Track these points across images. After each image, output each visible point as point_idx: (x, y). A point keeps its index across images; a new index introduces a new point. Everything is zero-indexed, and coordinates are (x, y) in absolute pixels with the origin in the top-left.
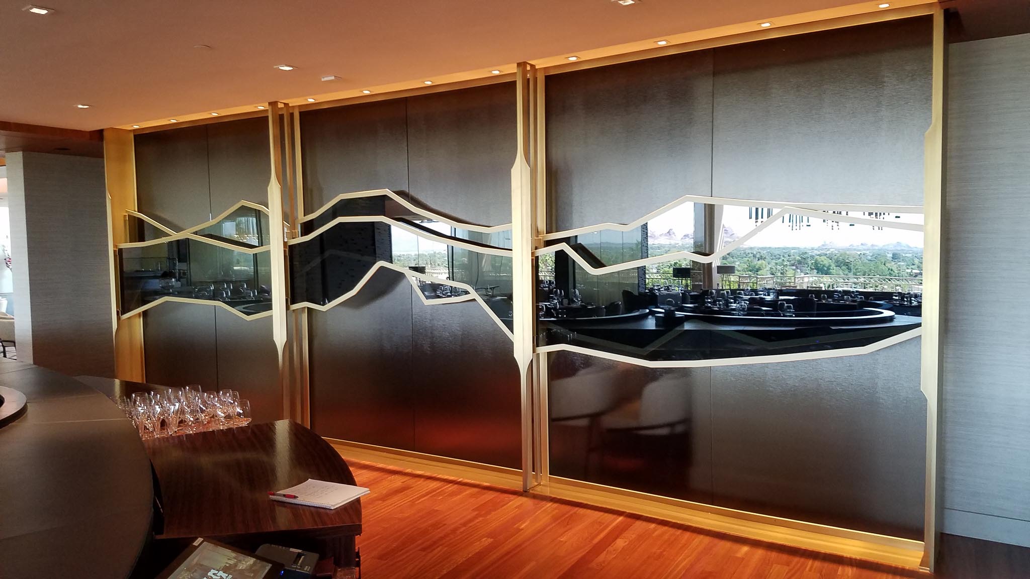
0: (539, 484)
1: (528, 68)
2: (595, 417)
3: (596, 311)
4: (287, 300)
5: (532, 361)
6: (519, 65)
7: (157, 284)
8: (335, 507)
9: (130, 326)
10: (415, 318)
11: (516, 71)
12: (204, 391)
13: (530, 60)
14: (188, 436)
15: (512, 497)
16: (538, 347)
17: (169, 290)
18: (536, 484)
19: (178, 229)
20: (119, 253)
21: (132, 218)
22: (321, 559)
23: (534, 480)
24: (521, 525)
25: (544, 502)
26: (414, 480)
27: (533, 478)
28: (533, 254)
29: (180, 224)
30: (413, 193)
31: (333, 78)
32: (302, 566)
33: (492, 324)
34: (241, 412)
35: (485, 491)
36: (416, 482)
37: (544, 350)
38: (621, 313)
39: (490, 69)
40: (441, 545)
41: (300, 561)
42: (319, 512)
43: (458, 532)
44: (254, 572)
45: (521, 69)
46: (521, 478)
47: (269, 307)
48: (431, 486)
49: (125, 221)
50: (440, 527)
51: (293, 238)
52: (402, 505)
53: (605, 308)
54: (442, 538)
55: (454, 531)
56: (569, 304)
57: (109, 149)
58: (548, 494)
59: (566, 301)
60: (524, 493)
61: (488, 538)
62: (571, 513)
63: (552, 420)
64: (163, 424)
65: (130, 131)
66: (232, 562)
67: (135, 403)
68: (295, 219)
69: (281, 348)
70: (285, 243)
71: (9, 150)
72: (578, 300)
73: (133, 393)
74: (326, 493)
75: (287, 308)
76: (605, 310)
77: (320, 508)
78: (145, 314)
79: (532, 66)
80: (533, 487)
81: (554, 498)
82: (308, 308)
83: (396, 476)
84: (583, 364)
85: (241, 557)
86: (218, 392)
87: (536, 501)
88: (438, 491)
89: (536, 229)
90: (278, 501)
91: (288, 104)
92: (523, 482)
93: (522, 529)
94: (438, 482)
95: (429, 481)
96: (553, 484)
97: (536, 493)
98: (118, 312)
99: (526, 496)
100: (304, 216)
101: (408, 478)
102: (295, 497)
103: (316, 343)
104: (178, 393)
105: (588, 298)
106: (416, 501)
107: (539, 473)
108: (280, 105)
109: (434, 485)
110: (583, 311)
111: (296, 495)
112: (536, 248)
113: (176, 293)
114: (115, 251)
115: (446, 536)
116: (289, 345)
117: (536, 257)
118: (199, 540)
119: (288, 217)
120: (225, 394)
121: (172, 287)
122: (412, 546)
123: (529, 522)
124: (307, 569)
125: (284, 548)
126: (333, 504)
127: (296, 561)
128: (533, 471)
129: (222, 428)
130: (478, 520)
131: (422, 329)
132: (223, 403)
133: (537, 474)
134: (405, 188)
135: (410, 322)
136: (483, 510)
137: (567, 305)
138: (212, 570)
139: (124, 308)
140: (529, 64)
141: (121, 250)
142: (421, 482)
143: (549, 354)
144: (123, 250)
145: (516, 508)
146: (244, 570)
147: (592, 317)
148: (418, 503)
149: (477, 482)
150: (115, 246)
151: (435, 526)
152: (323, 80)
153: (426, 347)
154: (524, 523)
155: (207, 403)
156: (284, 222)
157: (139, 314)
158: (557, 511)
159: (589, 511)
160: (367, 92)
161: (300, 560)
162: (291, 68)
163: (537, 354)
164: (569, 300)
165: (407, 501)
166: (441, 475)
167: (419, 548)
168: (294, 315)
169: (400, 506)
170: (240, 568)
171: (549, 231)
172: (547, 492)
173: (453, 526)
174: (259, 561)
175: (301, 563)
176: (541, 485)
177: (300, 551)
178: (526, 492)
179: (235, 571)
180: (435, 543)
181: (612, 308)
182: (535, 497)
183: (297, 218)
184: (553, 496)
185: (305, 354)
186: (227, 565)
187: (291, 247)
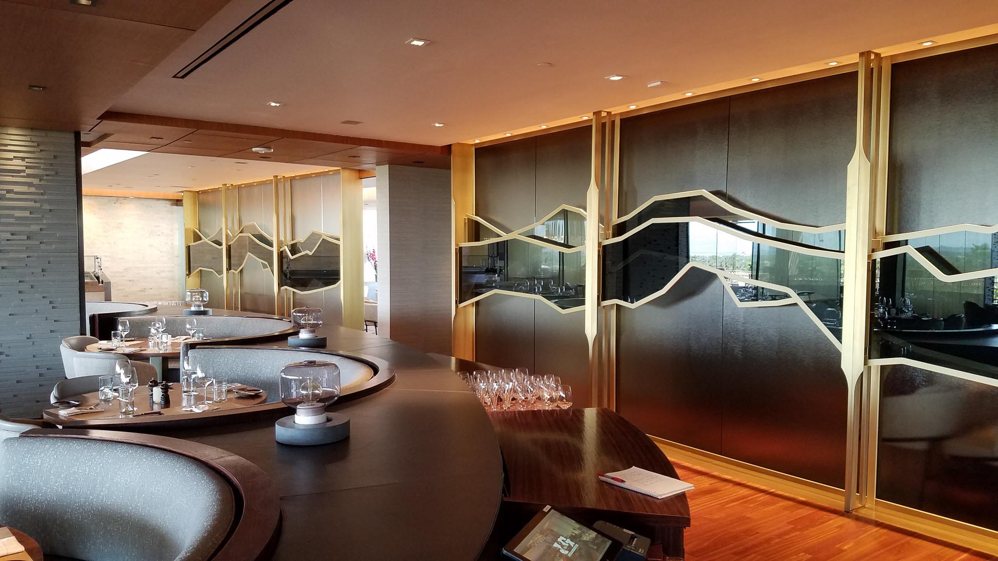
0: (864, 507)
1: (873, 57)
2: (936, 441)
3: (934, 323)
4: (598, 297)
5: (862, 374)
6: (862, 54)
7: (482, 278)
8: (662, 497)
9: (465, 313)
10: (727, 320)
11: (858, 61)
12: (530, 375)
13: (875, 49)
14: (519, 412)
15: (833, 516)
16: (870, 359)
17: (492, 284)
18: (860, 505)
19: (508, 231)
20: (460, 251)
21: (470, 221)
22: (652, 544)
23: (857, 502)
24: (844, 545)
25: (869, 526)
26: (722, 484)
27: (857, 499)
28: (869, 257)
29: (509, 226)
30: (730, 193)
31: (659, 83)
32: (636, 548)
33: (815, 332)
34: (564, 396)
35: (802, 506)
36: (724, 486)
37: (877, 363)
38: (963, 327)
39: (828, 61)
40: (755, 552)
41: (634, 543)
42: (647, 499)
43: (773, 542)
44: (597, 545)
45: (864, 58)
46: (843, 498)
47: (583, 303)
48: (741, 492)
49: (465, 223)
50: (753, 535)
51: (607, 239)
52: (711, 506)
53: (944, 320)
54: (754, 546)
55: (768, 541)
56: (897, 314)
57: (455, 161)
58: (873, 517)
59: (894, 311)
60: (846, 513)
61: (807, 553)
62: (903, 541)
63: (882, 440)
64: (500, 400)
65: (472, 145)
66: (577, 532)
67: (476, 378)
68: (609, 220)
69: (592, 341)
70: (599, 244)
71: (378, 164)
72: (908, 310)
73: (474, 370)
74: (651, 482)
75: (599, 304)
76: (943, 323)
77: (648, 495)
78: (477, 303)
79: (877, 55)
80: (856, 509)
81: (883, 523)
82: (617, 304)
83: (703, 478)
84: (925, 382)
85: (585, 529)
86: (543, 376)
87: (861, 524)
88: (749, 499)
89: (873, 231)
90: (607, 483)
91: (611, 112)
92: (845, 502)
93: (845, 550)
94: (748, 489)
95: (737, 488)
96: (879, 508)
97: (860, 515)
98: (456, 301)
99: (849, 517)
100: (618, 218)
101: (716, 481)
102: (622, 481)
103: (623, 338)
104: (510, 374)
105: (921, 309)
106: (726, 505)
107: (864, 494)
108: (604, 114)
109: (744, 492)
110: (915, 321)
111: (623, 479)
112: (873, 251)
113: (498, 286)
114: (456, 249)
115: (761, 544)
116: (598, 339)
117: (872, 260)
118: (548, 507)
119: (602, 219)
120: (549, 378)
121: (495, 281)
122: (723, 548)
123: (852, 544)
124: (641, 552)
125: (618, 527)
126: (660, 494)
127: (630, 542)
128: (858, 492)
129: (547, 409)
130: (793, 535)
131: (733, 332)
132: (548, 387)
133: (861, 495)
134: (723, 189)
135: (720, 325)
136: (799, 524)
137: (894, 315)
138: (561, 537)
139: (461, 299)
140: (873, 52)
141: (461, 248)
142: (730, 486)
143: (883, 368)
144: (463, 248)
145: (837, 527)
146: (588, 541)
147: (929, 330)
148: (728, 508)
149: (792, 496)
150: (457, 245)
151: (748, 532)
152: (649, 86)
153: (738, 351)
154: (848, 543)
155: (534, 385)
156: (600, 224)
157: (473, 303)
158: (886, 537)
159: (925, 543)
160: (689, 95)
161: (633, 541)
162: (620, 78)
163: (868, 367)
164: (897, 309)
165: (715, 504)
166: (751, 483)
167: (731, 552)
168: (604, 311)
169: (709, 507)
170: (585, 539)
171: (888, 233)
172: (873, 515)
173: (767, 536)
174: (600, 536)
175: (635, 545)
176: (865, 508)
177: (633, 533)
178: (848, 512)
179: (580, 541)
180: (747, 549)
181: (952, 321)
182: (858, 519)
183: (612, 220)
184: (880, 521)
185: (613, 349)
186: (573, 534)
187: (604, 247)
